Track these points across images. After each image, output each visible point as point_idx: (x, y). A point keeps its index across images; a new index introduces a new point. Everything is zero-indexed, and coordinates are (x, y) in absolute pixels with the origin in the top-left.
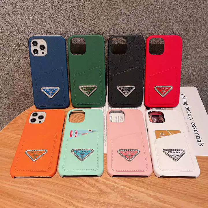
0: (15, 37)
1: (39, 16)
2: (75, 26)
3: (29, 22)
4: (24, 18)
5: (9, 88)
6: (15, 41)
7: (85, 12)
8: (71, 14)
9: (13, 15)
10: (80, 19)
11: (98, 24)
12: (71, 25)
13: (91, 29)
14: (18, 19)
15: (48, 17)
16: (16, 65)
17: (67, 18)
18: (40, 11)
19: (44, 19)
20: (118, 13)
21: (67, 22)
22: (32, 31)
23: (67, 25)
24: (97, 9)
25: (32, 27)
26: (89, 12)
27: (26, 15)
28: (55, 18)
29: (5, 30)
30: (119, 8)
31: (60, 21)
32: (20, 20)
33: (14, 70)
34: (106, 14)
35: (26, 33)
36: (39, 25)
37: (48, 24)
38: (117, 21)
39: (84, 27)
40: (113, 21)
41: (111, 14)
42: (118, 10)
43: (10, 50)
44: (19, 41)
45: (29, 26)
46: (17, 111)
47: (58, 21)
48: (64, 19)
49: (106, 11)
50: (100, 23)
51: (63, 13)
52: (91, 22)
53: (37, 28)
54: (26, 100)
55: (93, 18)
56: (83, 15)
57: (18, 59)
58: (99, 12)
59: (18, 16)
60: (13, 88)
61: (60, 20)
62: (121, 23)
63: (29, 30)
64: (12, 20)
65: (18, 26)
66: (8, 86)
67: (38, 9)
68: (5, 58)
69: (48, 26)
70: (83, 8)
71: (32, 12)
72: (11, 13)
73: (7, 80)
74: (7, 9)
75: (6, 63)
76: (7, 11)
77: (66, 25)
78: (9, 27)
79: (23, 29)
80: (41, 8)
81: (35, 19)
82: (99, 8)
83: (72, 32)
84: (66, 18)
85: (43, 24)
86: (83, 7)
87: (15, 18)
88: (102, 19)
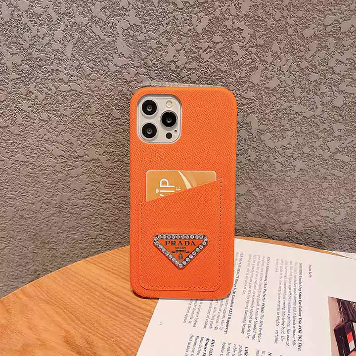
0: (31, 87)
1: (97, 29)
2: (194, 65)
3: (70, 45)
4: (59, 34)
5: (12, 215)
6: (33, 97)
7: (229, 23)
8: (186, 28)
9: (30, 25)
10: (211, 45)
11: (262, 61)
12: (182, 59)
13: (238, 75)
14: (42, 37)
15: (120, 35)
16: (32, 160)
17: (175, 39)
18: (101, 15)
19: (110, 39)
20: (329, 29)
21: (172, 50)
22: (75, 73)
23: (173, 61)
24: (267, 13)
25: (78, 60)
26: (242, 24)
27: (63, 27)
28: (141, 37)
29: (9, 64)
30: (334, 14)
31: (154, 46)
32: (47, 39)
33: (25, 173)
34: (291, 31)
35: (61, 76)
36: (95, 55)
37: (121, 55)
38: (323, 54)
39: (219, 67)
40: (311, 53)
41: (308, 33)
42: (329, 19)
43: (19, 120)
44: (41, 97)
45: (70, 56)
46: (29, 272)
47: (149, 45)
48: (164, 41)
49: (291, 21)
50: (270, 60)
51: (164, 23)
52: (241, 53)
53: (91, 64)
54: (50, 249)
55: (250, 41)
56: (220, 33)
57: (37, 144)
58: (269, 23)
59: (44, 30)
60: (22, 217)
61: (153, 43)
62: (332, 63)
63: (68, 67)
64: (28, 39)
65: (43, 55)
66: (10, 211)
67: (96, 9)
68: (5, 140)
69: (120, 61)
70: (224, 10)
71: (79, 19)
72: (25, 20)
73: (9, 195)
74: (15, 7)
75: (7, 152)
76: (16, 13)
77: (168, 58)
78: (17, 59)
79: (54, 66)
80: (104, 8)
81: (86, 40)
82: (271, 11)
83: (184, 79)
84: (169, 40)
85: (105, 53)
86: (224, 8)
87: (35, 32)
88: (275, 47)
